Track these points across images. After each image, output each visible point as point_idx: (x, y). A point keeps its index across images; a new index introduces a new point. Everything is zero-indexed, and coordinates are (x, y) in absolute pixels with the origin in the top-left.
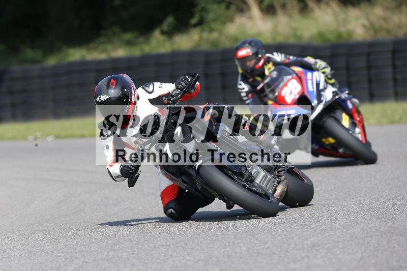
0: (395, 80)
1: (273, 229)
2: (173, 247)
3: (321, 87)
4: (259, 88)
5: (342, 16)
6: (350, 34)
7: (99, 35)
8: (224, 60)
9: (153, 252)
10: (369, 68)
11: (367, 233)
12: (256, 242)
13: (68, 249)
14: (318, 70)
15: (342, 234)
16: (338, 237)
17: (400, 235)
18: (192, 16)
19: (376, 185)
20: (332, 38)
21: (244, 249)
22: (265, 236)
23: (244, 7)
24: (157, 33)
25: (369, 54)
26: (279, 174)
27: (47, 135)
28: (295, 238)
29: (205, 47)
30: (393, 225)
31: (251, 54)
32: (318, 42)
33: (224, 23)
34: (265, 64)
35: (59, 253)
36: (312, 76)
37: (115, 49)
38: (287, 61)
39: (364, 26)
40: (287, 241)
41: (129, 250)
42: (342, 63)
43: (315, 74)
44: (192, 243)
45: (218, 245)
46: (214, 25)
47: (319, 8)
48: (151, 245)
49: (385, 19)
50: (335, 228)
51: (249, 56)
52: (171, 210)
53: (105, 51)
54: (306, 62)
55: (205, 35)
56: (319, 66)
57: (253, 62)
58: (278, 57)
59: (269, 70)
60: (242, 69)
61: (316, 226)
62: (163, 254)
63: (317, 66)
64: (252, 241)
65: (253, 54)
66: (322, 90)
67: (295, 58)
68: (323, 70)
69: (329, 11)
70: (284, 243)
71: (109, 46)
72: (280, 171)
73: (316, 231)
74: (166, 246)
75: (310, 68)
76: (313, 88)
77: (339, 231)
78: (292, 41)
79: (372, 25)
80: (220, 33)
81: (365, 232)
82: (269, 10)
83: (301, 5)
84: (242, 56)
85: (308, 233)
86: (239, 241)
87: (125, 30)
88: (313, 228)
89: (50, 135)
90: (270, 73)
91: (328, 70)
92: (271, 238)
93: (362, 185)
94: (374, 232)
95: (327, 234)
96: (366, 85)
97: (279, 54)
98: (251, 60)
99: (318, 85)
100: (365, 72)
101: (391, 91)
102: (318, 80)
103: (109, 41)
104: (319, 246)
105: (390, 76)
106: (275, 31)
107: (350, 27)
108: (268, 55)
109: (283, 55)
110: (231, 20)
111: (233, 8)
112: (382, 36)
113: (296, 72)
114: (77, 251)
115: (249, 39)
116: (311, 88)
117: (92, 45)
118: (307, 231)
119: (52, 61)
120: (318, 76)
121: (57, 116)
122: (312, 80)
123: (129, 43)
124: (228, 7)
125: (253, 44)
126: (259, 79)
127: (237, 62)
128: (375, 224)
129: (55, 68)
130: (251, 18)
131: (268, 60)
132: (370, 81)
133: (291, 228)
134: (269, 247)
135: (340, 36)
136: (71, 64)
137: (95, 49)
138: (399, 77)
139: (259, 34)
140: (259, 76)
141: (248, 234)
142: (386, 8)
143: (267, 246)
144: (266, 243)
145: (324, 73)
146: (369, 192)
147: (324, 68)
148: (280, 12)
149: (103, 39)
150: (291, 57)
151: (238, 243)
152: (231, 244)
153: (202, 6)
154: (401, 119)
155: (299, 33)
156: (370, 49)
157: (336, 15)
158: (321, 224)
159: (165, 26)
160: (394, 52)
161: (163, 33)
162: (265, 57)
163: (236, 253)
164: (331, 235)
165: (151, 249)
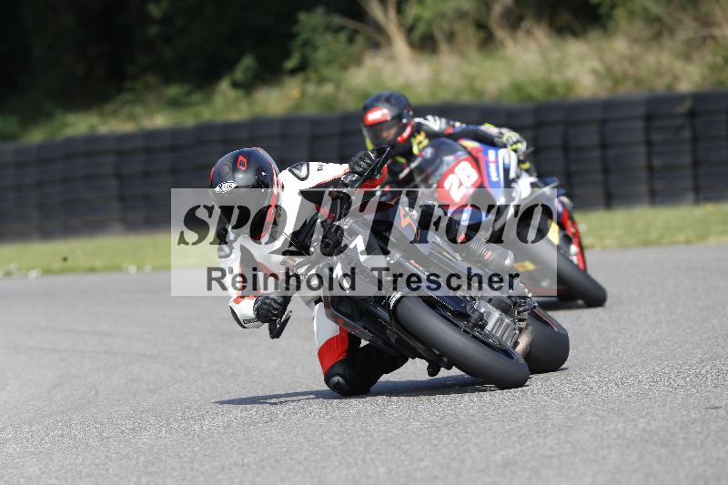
0: (651, 169)
1: (435, 435)
2: (254, 466)
3: (512, 175)
4: (402, 175)
5: (555, 55)
6: (569, 87)
7: (120, 90)
8: (344, 134)
9: (219, 477)
10: (604, 146)
11: (602, 440)
12: (403, 457)
13: (67, 472)
14: (505, 146)
15: (558, 444)
16: (551, 448)
17: (662, 445)
18: (288, 55)
19: (618, 355)
20: (538, 93)
21: (382, 470)
22: (419, 447)
23: (380, 39)
24: (224, 85)
25: (603, 122)
26: (520, 317)
27: (29, 270)
28: (473, 451)
29: (311, 110)
30: (648, 427)
31: (389, 118)
32: (511, 101)
33: (344, 67)
34: (412, 135)
35: (51, 479)
36: (497, 156)
37: (150, 113)
38: (451, 131)
39: (594, 72)
40: (458, 454)
41: (176, 474)
42: (554, 137)
43: (502, 152)
44: (288, 460)
45: (337, 464)
46: (326, 72)
47: (515, 40)
48: (216, 464)
49: (632, 60)
50: (544, 431)
51: (386, 121)
52: (336, 379)
53: (131, 117)
54: (483, 132)
55: (311, 89)
56: (507, 140)
57: (393, 132)
58: (435, 124)
59: (420, 145)
60: (374, 144)
61: (510, 429)
62: (237, 480)
63: (504, 139)
64: (396, 455)
65: (393, 118)
66: (514, 180)
67: (464, 125)
68: (515, 147)
69: (532, 45)
70: (454, 459)
71: (139, 110)
72: (521, 312)
73: (510, 438)
74: (243, 465)
75: (490, 142)
76: (498, 176)
77: (552, 437)
78: (466, 98)
79: (609, 70)
80: (338, 85)
81: (599, 439)
82: (425, 44)
83: (482, 35)
84: (374, 121)
85: (497, 442)
86: (373, 456)
87: (168, 80)
88: (506, 432)
89: (33, 268)
90: (421, 151)
91: (522, 147)
92: (430, 450)
93: (593, 356)
94: (615, 439)
95: (530, 444)
96: (599, 177)
97: (437, 118)
98: (389, 128)
99: (507, 171)
100: (596, 153)
101: (643, 188)
102: (507, 162)
103: (140, 100)
104: (515, 463)
105: (641, 161)
106: (436, 83)
107: (570, 74)
108: (417, 120)
109: (444, 120)
110: (358, 61)
111: (360, 40)
112: (627, 90)
113: (469, 149)
114: (83, 475)
115: (386, 93)
116: (495, 175)
117: (109, 107)
118: (494, 438)
119: (36, 136)
120: (507, 157)
121: (46, 234)
122: (497, 162)
123: (175, 104)
124: (351, 40)
125: (393, 102)
126: (402, 160)
127: (365, 132)
128: (617, 425)
129: (42, 147)
130: (392, 58)
131: (418, 129)
132: (606, 171)
133: (466, 433)
134: (426, 467)
135: (551, 89)
136: (70, 141)
137: (115, 113)
138: (657, 162)
139: (408, 86)
140: (402, 155)
141: (389, 444)
142: (635, 40)
143: (423, 464)
144: (421, 460)
145: (515, 151)
146: (605, 367)
147: (515, 143)
148: (444, 47)
149: (127, 96)
150: (458, 124)
151: (372, 460)
152: (360, 462)
153: (304, 36)
154: (661, 237)
155: (478, 85)
156: (605, 114)
157: (543, 52)
158: (519, 425)
159: (239, 74)
160: (649, 118)
161: (235, 85)
162: (413, 123)
163: (368, 477)
164: (538, 444)
165: (215, 471)
